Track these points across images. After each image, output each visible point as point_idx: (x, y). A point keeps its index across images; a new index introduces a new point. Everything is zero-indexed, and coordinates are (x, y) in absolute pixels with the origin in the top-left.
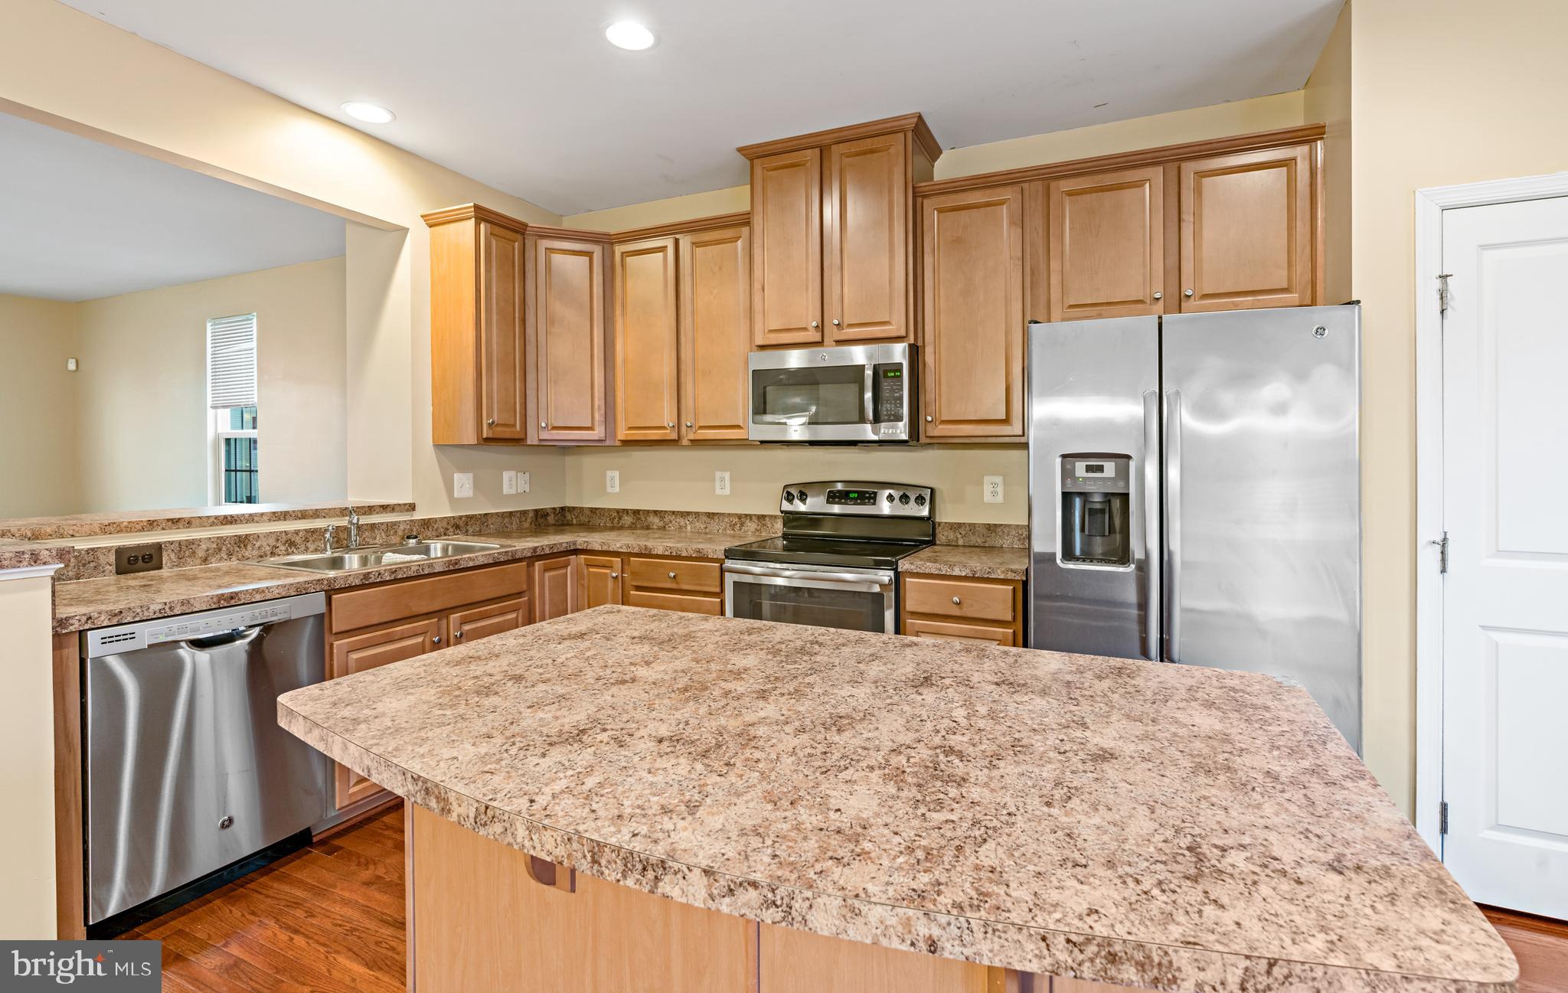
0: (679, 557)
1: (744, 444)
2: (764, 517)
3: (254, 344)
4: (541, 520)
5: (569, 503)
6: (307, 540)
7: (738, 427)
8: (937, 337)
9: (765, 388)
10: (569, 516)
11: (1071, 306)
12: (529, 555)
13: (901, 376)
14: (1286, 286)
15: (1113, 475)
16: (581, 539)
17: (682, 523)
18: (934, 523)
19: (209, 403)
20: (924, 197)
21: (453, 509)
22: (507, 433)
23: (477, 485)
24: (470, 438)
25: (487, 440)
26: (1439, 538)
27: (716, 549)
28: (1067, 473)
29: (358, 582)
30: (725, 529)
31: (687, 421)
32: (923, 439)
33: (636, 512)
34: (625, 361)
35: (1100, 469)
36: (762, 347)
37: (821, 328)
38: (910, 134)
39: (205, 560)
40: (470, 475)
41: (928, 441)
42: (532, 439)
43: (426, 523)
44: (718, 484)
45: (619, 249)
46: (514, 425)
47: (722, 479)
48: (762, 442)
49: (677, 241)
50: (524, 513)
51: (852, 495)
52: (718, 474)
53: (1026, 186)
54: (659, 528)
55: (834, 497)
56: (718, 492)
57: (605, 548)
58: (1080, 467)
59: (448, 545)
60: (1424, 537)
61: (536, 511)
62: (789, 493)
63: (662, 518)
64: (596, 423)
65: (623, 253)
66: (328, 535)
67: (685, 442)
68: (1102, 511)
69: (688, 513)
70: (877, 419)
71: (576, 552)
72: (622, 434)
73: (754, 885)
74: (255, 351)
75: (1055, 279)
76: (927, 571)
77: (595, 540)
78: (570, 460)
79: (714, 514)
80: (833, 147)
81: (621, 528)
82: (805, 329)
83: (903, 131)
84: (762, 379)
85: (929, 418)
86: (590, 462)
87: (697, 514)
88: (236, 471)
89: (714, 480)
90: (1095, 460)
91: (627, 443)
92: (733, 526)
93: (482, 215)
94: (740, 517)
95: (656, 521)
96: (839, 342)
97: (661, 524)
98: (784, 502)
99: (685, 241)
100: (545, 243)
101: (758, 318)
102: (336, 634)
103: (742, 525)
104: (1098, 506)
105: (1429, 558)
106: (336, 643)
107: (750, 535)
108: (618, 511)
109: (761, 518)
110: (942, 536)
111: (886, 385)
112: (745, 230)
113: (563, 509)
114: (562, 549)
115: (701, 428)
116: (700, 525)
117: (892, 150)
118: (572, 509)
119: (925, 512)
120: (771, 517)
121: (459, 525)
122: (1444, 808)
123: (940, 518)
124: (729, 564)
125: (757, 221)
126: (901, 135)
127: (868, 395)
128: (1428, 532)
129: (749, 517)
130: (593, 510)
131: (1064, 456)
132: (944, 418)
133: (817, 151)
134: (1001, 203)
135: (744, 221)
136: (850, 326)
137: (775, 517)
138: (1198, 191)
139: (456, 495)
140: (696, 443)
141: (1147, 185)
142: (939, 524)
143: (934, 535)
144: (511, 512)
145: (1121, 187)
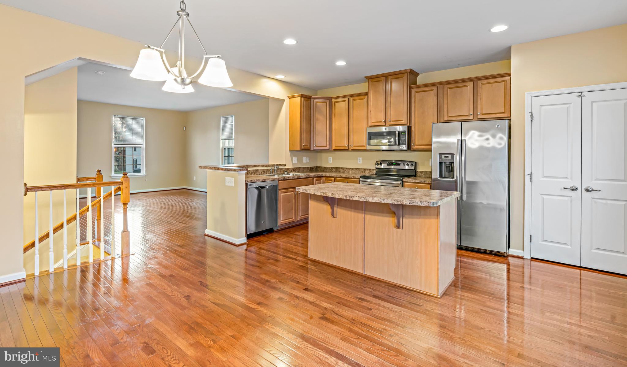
0: (349, 178)
1: (365, 150)
2: (371, 169)
3: (233, 123)
4: (312, 169)
5: (318, 166)
6: (267, 171)
7: (364, 146)
8: (415, 124)
9: (371, 136)
10: (318, 169)
11: (449, 116)
12: (313, 176)
13: (405, 134)
14: (504, 112)
15: (450, 158)
16: (324, 174)
17: (349, 171)
18: (416, 171)
19: (221, 139)
20: (413, 89)
21: (293, 166)
22: (306, 147)
23: (298, 160)
24: (299, 149)
25: (303, 149)
26: (530, 173)
27: (358, 176)
28: (440, 158)
29: (283, 179)
30: (360, 172)
31: (351, 144)
32: (411, 150)
33: (336, 168)
34: (335, 129)
35: (448, 157)
36: (370, 126)
37: (385, 122)
38: (408, 74)
39: (251, 174)
40: (297, 158)
41: (413, 150)
42: (312, 149)
43: (288, 169)
44: (358, 161)
45: (334, 101)
46: (308, 146)
47: (360, 159)
48: (370, 150)
49: (349, 99)
50: (308, 167)
51: (394, 164)
52: (359, 158)
53: (438, 86)
54: (343, 172)
55: (389, 164)
56: (359, 163)
57: (330, 176)
58: (443, 156)
59: (294, 174)
60: (526, 173)
61: (311, 167)
62: (377, 163)
63: (343, 169)
64: (327, 145)
65: (335, 102)
66: (271, 170)
67: (350, 150)
68: (450, 167)
69: (350, 168)
70: (399, 144)
71: (323, 177)
72: (334, 147)
73: (363, 197)
74: (234, 125)
75: (445, 110)
76: (410, 181)
77: (328, 174)
78: (319, 154)
79: (357, 169)
80: (389, 77)
81: (333, 172)
82: (381, 122)
83: (407, 73)
84: (370, 134)
85: (413, 144)
86: (324, 155)
87: (353, 169)
88: (227, 157)
89: (357, 160)
90: (446, 155)
91: (335, 150)
92: (362, 172)
93: (302, 96)
94: (364, 169)
95: (342, 170)
96: (390, 125)
97: (343, 171)
98: (376, 165)
99: (351, 99)
100: (316, 100)
101: (369, 119)
102: (279, 189)
103: (365, 171)
104: (448, 165)
105: (527, 178)
106: (279, 191)
107: (367, 173)
108: (332, 168)
109: (370, 170)
110: (418, 174)
111: (401, 136)
112: (366, 96)
113: (317, 167)
114: (320, 176)
115: (354, 146)
116: (354, 171)
117: (404, 78)
118: (319, 167)
119: (413, 168)
120: (372, 169)
121: (294, 170)
122: (531, 236)
123: (418, 170)
124: (361, 179)
125: (369, 95)
126: (406, 74)
127: (397, 138)
128: (528, 172)
129: (367, 169)
130: (325, 167)
131: (439, 154)
132: (417, 144)
133: (385, 78)
134: (432, 90)
135: (366, 94)
136: (393, 121)
137: (374, 169)
138: (481, 88)
139: (294, 162)
140: (353, 150)
141: (469, 86)
142: (417, 171)
143: (416, 174)
144: (305, 167)
145: (462, 87)
